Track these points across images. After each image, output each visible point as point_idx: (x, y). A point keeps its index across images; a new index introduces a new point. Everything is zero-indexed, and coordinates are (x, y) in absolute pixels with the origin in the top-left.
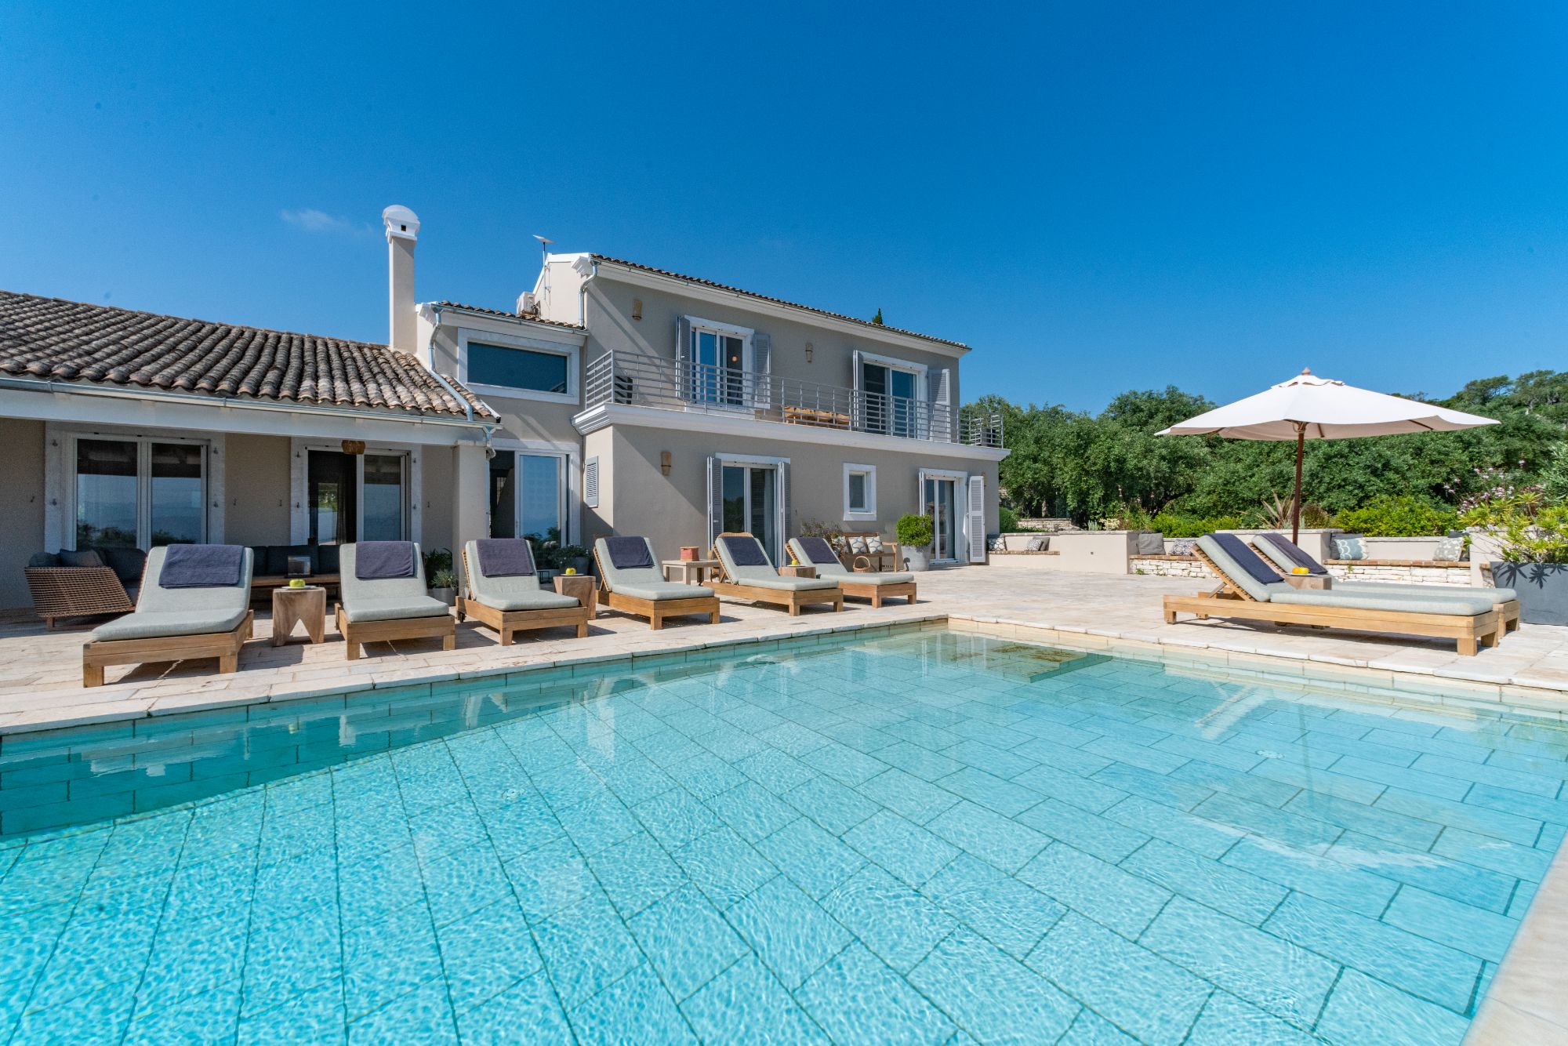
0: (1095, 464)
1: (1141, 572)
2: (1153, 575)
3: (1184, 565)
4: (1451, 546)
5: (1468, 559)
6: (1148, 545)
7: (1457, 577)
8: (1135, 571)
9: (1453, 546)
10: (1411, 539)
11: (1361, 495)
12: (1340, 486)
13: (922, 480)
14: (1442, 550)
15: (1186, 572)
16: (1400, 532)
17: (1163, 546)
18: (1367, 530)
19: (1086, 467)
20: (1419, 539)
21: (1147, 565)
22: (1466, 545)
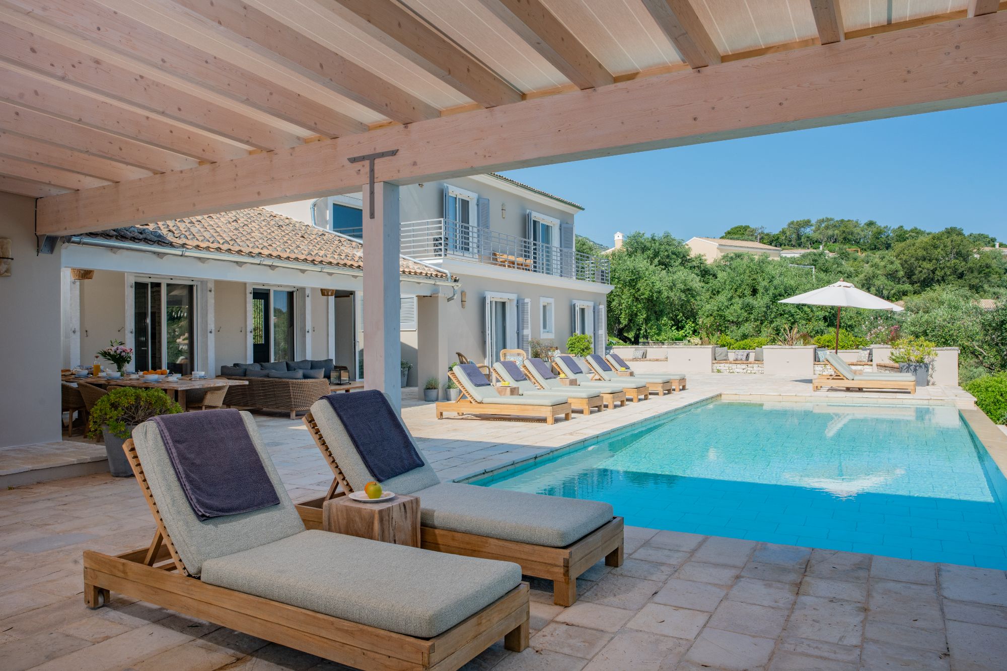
0: (643, 294)
1: (719, 371)
2: (726, 373)
3: (744, 366)
4: (863, 354)
5: (871, 361)
6: (721, 354)
7: (867, 369)
8: (715, 371)
9: (865, 354)
10: (847, 351)
11: (792, 320)
12: (781, 315)
13: (577, 309)
14: (861, 357)
15: (745, 371)
16: (843, 347)
17: (727, 355)
18: (828, 346)
19: (636, 295)
20: (851, 351)
21: (722, 367)
22: (870, 354)
